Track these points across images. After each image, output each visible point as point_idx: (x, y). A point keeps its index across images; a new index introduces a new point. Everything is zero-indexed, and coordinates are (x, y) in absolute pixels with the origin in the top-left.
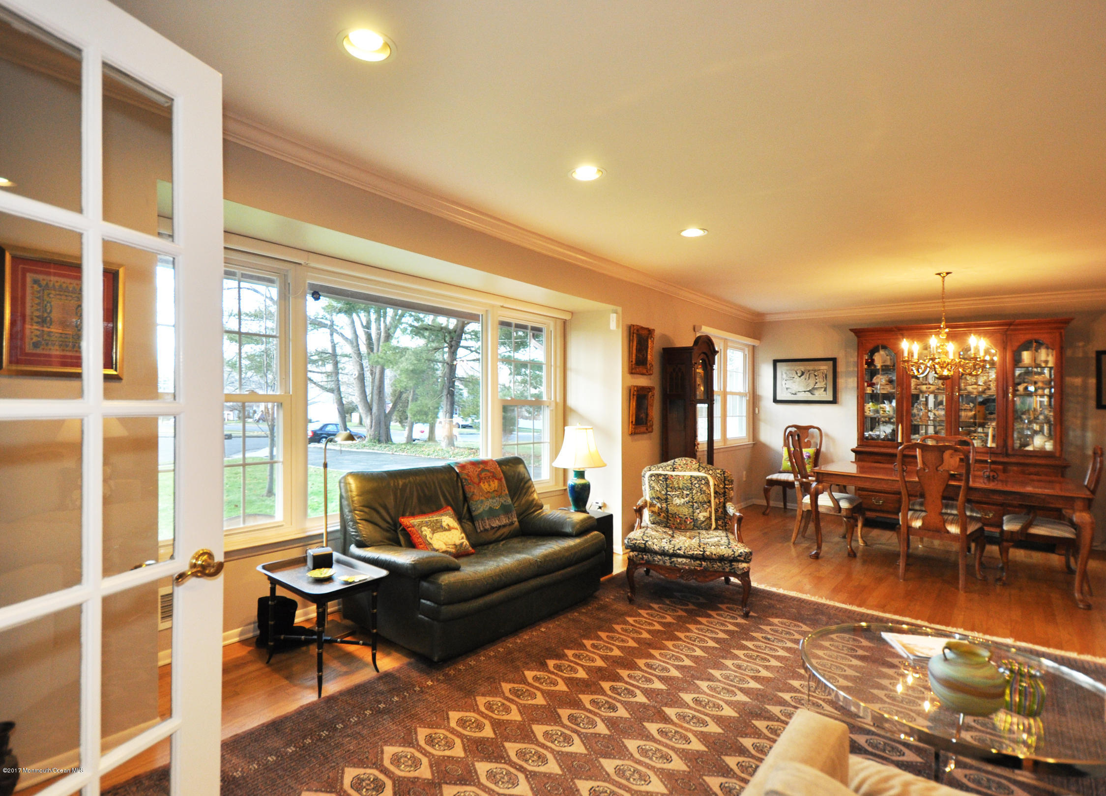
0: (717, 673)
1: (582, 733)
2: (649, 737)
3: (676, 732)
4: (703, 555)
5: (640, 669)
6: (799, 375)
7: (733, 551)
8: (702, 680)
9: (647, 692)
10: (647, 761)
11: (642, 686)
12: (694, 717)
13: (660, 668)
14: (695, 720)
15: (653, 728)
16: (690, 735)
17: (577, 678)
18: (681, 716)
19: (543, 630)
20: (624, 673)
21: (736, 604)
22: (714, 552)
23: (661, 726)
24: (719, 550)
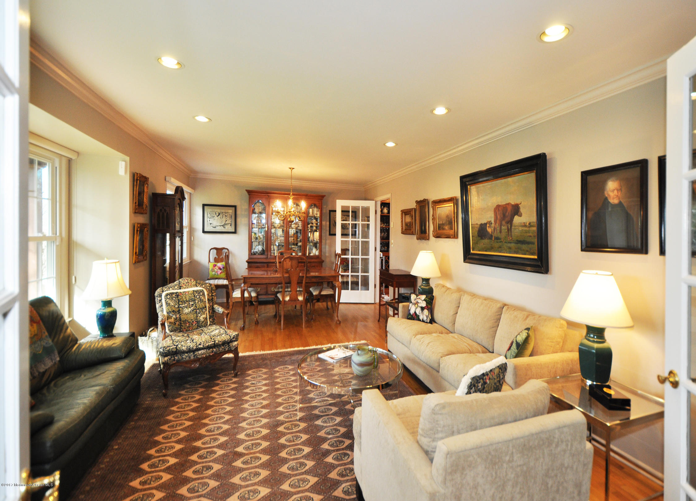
0: (245, 415)
1: (205, 494)
2: (241, 470)
3: (251, 458)
4: (214, 343)
5: (205, 436)
6: (217, 215)
7: (230, 336)
8: (241, 423)
9: (220, 446)
10: (250, 482)
11: (215, 445)
12: (252, 444)
13: (216, 429)
14: (254, 446)
15: (238, 463)
16: (258, 455)
17: (172, 465)
18: (247, 448)
19: (117, 447)
20: (198, 444)
21: (226, 371)
22: (220, 340)
23: (242, 459)
24: (222, 338)
